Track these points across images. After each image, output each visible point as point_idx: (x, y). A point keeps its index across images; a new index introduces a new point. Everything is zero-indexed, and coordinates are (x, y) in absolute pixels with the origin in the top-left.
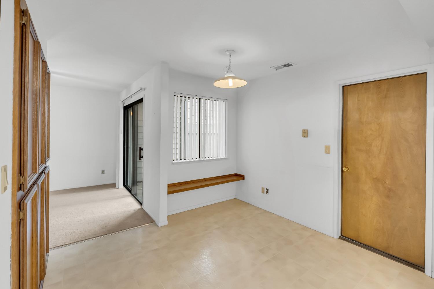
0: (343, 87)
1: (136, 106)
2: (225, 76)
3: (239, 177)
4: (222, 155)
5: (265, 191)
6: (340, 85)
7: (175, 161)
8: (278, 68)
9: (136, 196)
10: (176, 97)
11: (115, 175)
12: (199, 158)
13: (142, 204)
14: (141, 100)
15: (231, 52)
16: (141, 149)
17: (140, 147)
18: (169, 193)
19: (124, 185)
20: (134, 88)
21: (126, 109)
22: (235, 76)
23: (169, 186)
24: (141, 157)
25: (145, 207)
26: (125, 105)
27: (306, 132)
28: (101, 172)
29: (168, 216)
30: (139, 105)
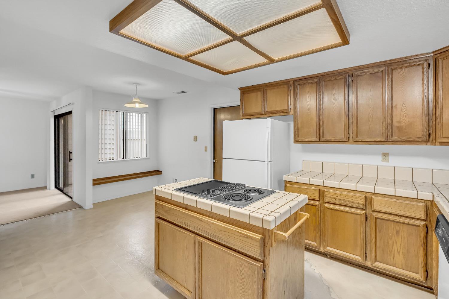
0: (214, 109)
1: (66, 116)
2: (133, 101)
3: (158, 172)
4: (144, 156)
5: (175, 180)
6: (212, 108)
7: (101, 161)
8: (178, 93)
9: (68, 193)
10: (101, 111)
11: (46, 180)
12: (123, 158)
13: (71, 198)
14: (70, 113)
15: (137, 84)
16: (71, 153)
17: (70, 151)
18: (94, 184)
19: (56, 187)
20: (64, 102)
21: (57, 118)
22: (140, 101)
23: (94, 180)
24: (71, 160)
25: (75, 199)
26: (56, 114)
27: (195, 137)
28: (30, 176)
29: (93, 204)
30: (69, 116)
